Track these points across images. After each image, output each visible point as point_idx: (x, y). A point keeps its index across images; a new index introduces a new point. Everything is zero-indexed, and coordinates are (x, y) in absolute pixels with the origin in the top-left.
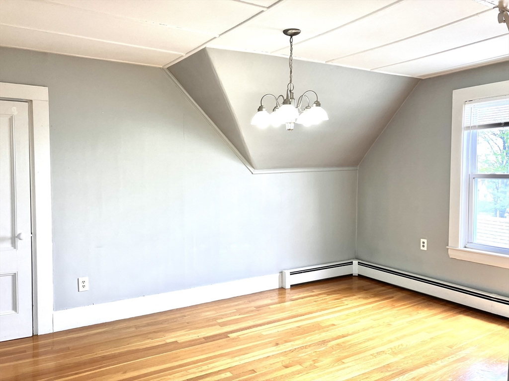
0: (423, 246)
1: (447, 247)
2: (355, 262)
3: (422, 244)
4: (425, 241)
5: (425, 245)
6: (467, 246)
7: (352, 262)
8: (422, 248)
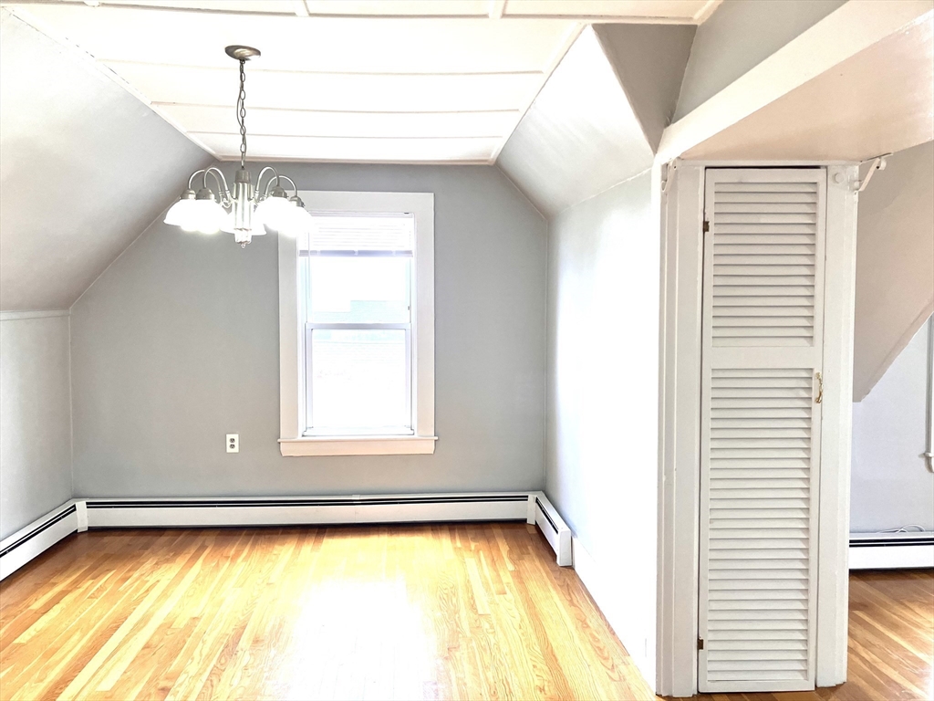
0: (232, 446)
1: (279, 440)
2: (81, 505)
3: (229, 443)
4: (236, 437)
5: (236, 443)
6: (305, 434)
7: (74, 506)
8: (229, 450)
